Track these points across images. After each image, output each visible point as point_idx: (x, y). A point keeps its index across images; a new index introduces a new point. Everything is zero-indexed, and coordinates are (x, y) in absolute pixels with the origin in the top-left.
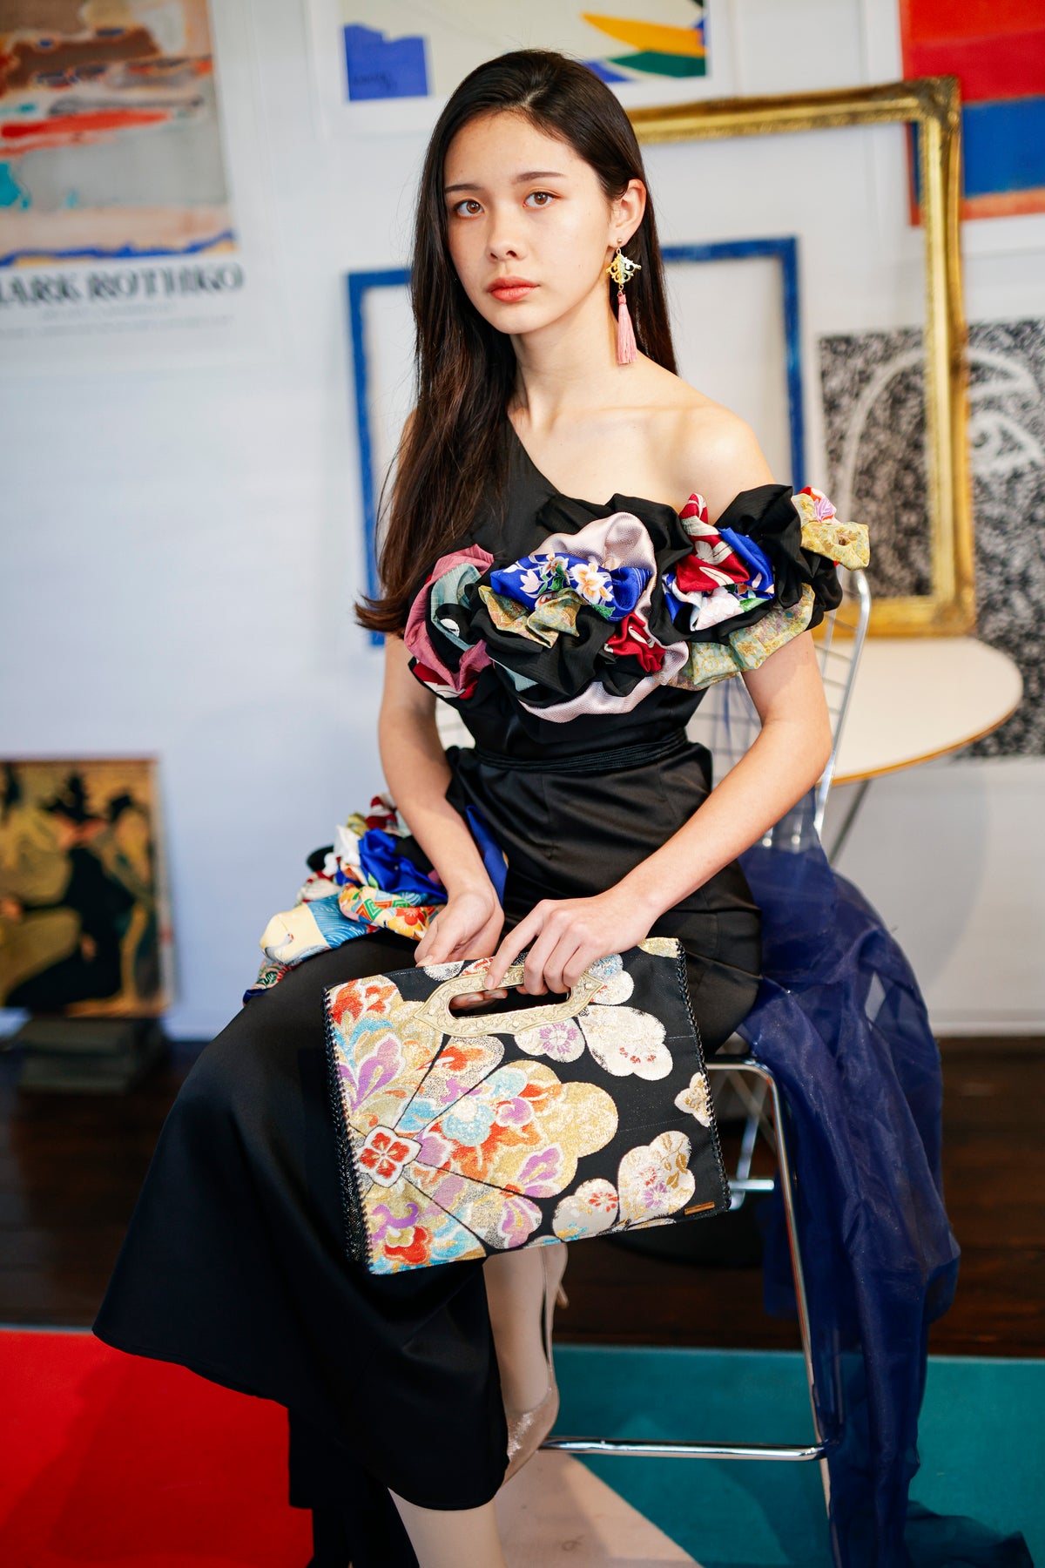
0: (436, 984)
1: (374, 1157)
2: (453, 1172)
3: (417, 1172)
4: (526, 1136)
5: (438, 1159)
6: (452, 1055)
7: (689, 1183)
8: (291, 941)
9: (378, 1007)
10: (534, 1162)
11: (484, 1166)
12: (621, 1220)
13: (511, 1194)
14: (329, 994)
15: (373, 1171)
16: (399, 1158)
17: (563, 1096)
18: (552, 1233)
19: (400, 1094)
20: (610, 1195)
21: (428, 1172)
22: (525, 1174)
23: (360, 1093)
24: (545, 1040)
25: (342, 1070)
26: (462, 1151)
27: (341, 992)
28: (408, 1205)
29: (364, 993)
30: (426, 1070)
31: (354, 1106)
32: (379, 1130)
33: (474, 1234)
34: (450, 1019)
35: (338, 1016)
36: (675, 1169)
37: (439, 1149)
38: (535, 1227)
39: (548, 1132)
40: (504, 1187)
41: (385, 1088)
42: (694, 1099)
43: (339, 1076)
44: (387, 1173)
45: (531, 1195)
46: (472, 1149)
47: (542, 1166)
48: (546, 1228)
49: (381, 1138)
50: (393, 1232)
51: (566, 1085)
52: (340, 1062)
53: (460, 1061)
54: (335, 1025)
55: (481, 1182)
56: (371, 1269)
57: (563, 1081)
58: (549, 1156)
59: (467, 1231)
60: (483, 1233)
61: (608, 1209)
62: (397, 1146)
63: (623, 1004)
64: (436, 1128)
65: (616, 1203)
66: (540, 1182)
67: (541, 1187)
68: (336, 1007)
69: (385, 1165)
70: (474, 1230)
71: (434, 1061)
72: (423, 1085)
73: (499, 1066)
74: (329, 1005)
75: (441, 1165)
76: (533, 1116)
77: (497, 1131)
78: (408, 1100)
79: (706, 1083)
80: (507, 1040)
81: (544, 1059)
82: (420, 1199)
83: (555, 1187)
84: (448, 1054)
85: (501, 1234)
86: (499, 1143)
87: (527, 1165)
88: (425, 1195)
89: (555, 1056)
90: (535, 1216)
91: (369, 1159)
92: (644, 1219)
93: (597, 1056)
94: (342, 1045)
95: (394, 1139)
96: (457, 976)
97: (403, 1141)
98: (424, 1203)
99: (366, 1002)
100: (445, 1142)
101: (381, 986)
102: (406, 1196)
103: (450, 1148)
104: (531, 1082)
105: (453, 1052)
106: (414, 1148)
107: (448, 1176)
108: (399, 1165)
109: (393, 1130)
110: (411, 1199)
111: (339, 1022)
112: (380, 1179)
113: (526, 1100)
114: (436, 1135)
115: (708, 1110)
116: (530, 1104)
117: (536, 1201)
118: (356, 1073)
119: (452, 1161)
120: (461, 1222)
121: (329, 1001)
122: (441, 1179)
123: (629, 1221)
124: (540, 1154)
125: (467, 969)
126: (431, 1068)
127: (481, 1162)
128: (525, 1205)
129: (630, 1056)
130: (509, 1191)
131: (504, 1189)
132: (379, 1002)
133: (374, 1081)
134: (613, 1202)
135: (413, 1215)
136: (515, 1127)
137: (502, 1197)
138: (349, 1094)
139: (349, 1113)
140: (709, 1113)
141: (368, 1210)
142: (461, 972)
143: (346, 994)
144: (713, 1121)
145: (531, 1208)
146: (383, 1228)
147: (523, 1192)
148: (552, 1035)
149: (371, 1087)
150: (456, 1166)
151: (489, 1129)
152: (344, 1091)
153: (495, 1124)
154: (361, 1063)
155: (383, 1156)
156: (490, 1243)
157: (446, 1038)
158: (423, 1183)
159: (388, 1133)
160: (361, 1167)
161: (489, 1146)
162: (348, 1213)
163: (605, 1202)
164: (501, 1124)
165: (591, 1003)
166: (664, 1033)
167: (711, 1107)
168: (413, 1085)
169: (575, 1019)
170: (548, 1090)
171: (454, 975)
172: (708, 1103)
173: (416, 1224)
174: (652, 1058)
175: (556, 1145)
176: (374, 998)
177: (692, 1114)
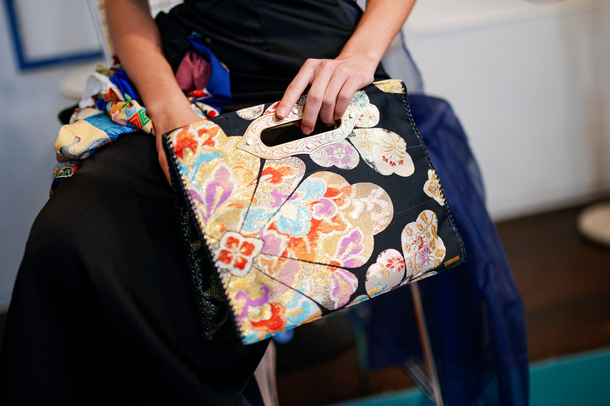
0: (248, 122)
1: (229, 255)
2: (291, 258)
3: (265, 262)
4: (336, 224)
5: (278, 249)
6: (271, 173)
7: (440, 245)
8: (79, 141)
9: (209, 142)
10: (345, 243)
11: (312, 251)
12: (407, 277)
13: (335, 268)
14: (169, 138)
15: (230, 266)
16: (248, 253)
17: (353, 194)
18: (365, 292)
19: (239, 206)
20: (399, 259)
21: (272, 261)
22: (342, 252)
23: (209, 209)
24: (331, 156)
25: (192, 193)
26: (295, 242)
27: (179, 136)
28: (261, 288)
29: (196, 134)
30: (254, 186)
31: (205, 219)
32: (229, 235)
33: (314, 301)
34: (264, 147)
35: (180, 153)
36: (432, 236)
37: (278, 242)
38: (355, 289)
39: (350, 220)
40: (329, 263)
41: (227, 203)
42: (432, 187)
43: (190, 198)
44: (241, 266)
45: (348, 267)
46: (301, 239)
47: (351, 245)
48: (361, 290)
49: (232, 241)
50: (253, 311)
51: (354, 185)
52: (188, 187)
53: (277, 177)
54: (179, 160)
55: (312, 262)
56: (244, 340)
57: (351, 183)
58: (355, 236)
59: (309, 299)
60: (320, 299)
61: (399, 270)
62: (245, 244)
63: (376, 127)
64: (272, 227)
65: (403, 264)
66: (352, 257)
67: (353, 260)
68: (178, 146)
69: (240, 261)
70: (314, 299)
71: (258, 178)
72: (255, 197)
73: (305, 178)
74: (171, 146)
75: (280, 254)
76: (337, 210)
77: (316, 224)
78: (247, 209)
79: (436, 176)
80: (305, 158)
81: (334, 169)
82: (269, 282)
83: (362, 259)
84: (267, 172)
85: (333, 299)
86: (319, 232)
87: (341, 246)
88: (272, 278)
89: (340, 166)
90: (354, 281)
91: (225, 257)
92: (420, 274)
93: (369, 163)
94: (187, 174)
95: (242, 240)
96: (262, 115)
97: (249, 240)
98: (274, 285)
99: (201, 140)
100: (281, 236)
101: (208, 128)
102: (258, 281)
103: (285, 239)
104: (330, 186)
105: (270, 171)
106: (258, 244)
107: (287, 261)
108: (249, 259)
109: (240, 233)
110: (262, 284)
111: (182, 157)
112: (237, 271)
113: (330, 199)
114: (272, 232)
115: (441, 194)
116: (333, 202)
117: (351, 270)
118: (202, 193)
119: (288, 249)
120: (303, 294)
121: (171, 143)
122: (283, 264)
123: (412, 276)
124: (348, 236)
125: (268, 110)
126: (258, 183)
127: (309, 248)
128: (345, 274)
129: (389, 161)
130: (334, 266)
131: (329, 265)
132: (210, 139)
133: (218, 198)
134: (402, 264)
135: (266, 295)
136: (327, 219)
137: (330, 271)
138: (200, 210)
139: (203, 225)
140: (442, 196)
141: (232, 296)
142: (264, 112)
143: (183, 136)
144: (445, 201)
145: (350, 276)
146: (245, 309)
147: (342, 265)
148: (335, 152)
149: (216, 202)
150: (291, 253)
151: (310, 223)
152: (196, 209)
153: (313, 219)
154: (205, 186)
155: (237, 254)
156: (326, 307)
157: (263, 161)
158: (269, 269)
159: (236, 236)
160: (220, 265)
161: (312, 235)
162: (202, 306)
163: (397, 265)
164: (317, 218)
165: (356, 128)
166: (405, 144)
167: (442, 192)
168: (247, 197)
169: (348, 139)
170: (342, 190)
171: (260, 115)
172: (440, 189)
173: (271, 301)
174: (401, 162)
175: (358, 229)
176: (205, 137)
177: (433, 198)
